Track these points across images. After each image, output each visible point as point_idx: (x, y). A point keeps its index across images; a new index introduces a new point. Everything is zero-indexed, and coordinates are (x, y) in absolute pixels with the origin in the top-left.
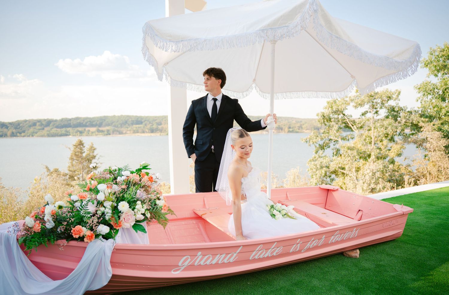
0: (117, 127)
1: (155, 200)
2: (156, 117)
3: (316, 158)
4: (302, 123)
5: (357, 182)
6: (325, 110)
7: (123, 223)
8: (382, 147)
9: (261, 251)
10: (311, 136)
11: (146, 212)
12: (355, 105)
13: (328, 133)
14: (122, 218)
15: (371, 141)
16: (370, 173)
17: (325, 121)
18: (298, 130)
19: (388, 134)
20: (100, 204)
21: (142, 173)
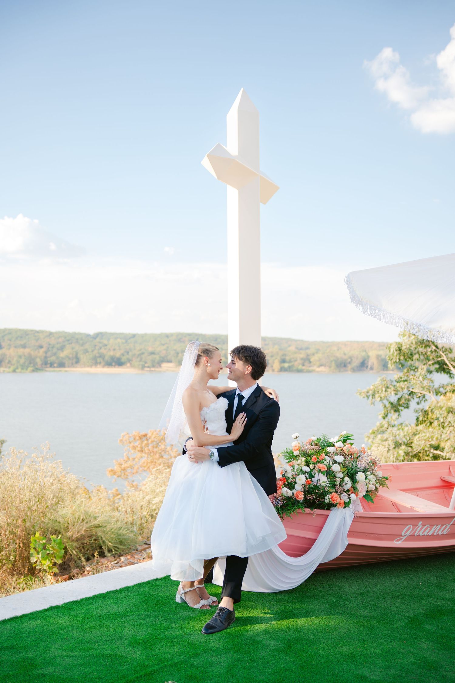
3: (384, 428)
4: (309, 352)
6: (403, 338)
10: (376, 387)
13: (408, 381)
17: (403, 358)
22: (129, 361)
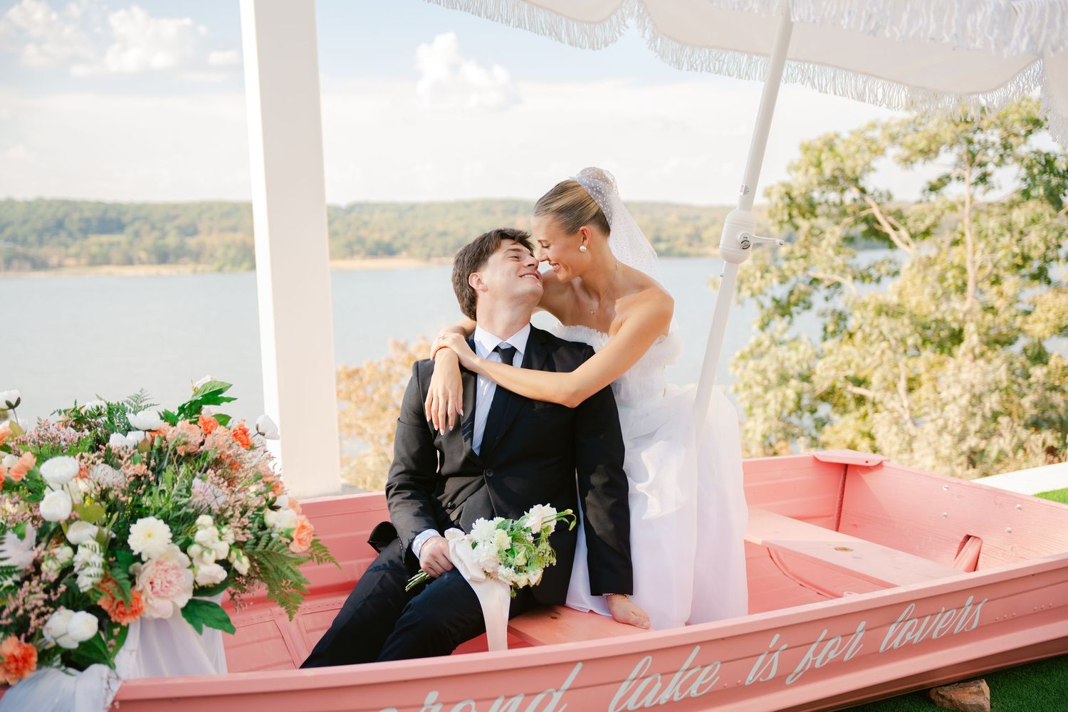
0: (24, 242)
1: (260, 509)
2: (175, 206)
3: (763, 348)
4: (699, 223)
5: (913, 431)
6: (794, 174)
7: (146, 600)
8: (999, 304)
9: (647, 681)
11: (234, 554)
12: (906, 153)
13: (804, 257)
14: (142, 582)
15: (965, 284)
16: (961, 396)
17: (795, 212)
18: (685, 249)
19: (1026, 258)
20: (52, 533)
21: (203, 419)
22: (406, 247)
